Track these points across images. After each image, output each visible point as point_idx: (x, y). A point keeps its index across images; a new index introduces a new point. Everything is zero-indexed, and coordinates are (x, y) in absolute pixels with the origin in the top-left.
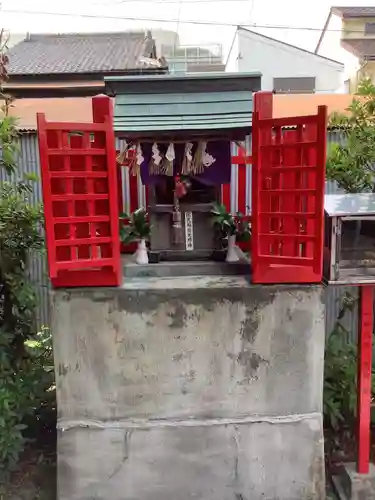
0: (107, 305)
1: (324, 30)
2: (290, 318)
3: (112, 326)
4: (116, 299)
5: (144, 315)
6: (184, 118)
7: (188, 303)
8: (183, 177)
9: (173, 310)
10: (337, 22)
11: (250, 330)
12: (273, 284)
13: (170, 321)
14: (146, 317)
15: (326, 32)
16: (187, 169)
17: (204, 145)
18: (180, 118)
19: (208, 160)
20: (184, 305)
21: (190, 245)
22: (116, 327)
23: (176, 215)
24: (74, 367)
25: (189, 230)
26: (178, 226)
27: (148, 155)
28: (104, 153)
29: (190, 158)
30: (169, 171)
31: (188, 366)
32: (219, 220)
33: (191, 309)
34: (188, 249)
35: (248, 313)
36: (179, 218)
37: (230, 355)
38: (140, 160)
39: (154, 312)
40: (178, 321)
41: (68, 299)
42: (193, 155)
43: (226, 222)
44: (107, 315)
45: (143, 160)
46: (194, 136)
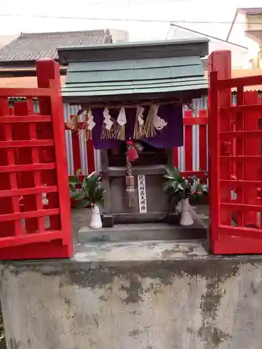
0: (57, 279)
1: (233, 23)
2: (255, 292)
3: (64, 301)
4: (67, 272)
5: (97, 289)
6: (135, 83)
7: (143, 276)
8: (135, 141)
9: (127, 284)
10: (242, 18)
11: (211, 303)
12: (235, 255)
13: (125, 295)
14: (100, 292)
15: (235, 25)
16: (139, 133)
17: (155, 109)
18: (131, 83)
19: (160, 123)
20: (139, 279)
21: (143, 208)
22: (68, 302)
23: (129, 179)
24: (25, 341)
25: (142, 193)
26: (131, 190)
27: (99, 120)
28: (49, 120)
29: (141, 122)
30: (121, 136)
31: (144, 342)
32: (173, 184)
33: (147, 282)
34: (142, 211)
35: (209, 286)
36: (132, 182)
37: (190, 330)
38: (91, 125)
39: (107, 286)
40: (133, 296)
41: (17, 273)
42: (144, 119)
43: (180, 186)
44: (57, 289)
45: (94, 124)
46: (145, 100)
